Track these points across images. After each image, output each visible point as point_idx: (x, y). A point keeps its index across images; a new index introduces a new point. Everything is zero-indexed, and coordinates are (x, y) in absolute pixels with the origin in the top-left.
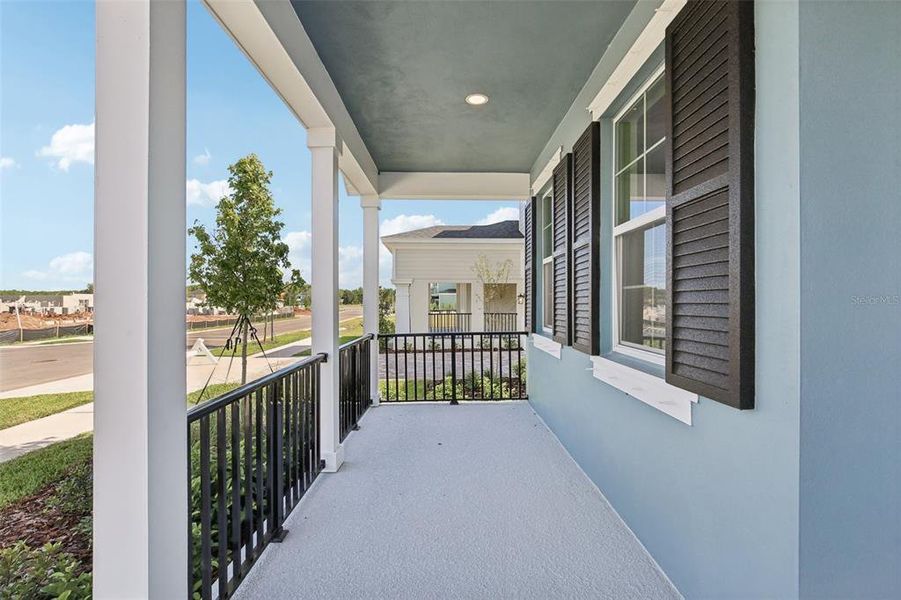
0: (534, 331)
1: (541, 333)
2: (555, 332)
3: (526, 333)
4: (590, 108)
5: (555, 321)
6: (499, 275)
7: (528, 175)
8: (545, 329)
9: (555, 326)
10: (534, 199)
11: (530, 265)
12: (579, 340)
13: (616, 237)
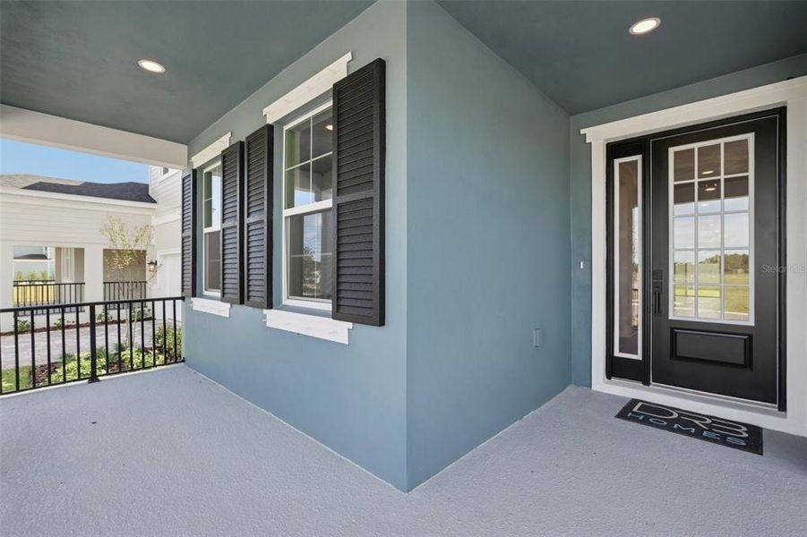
0: (194, 295)
1: (202, 296)
2: (223, 294)
3: (183, 298)
4: (266, 111)
5: (224, 284)
6: (137, 241)
7: (186, 147)
8: (205, 293)
9: (224, 289)
10: (195, 171)
11: (189, 233)
12: (252, 299)
13: (286, 218)
